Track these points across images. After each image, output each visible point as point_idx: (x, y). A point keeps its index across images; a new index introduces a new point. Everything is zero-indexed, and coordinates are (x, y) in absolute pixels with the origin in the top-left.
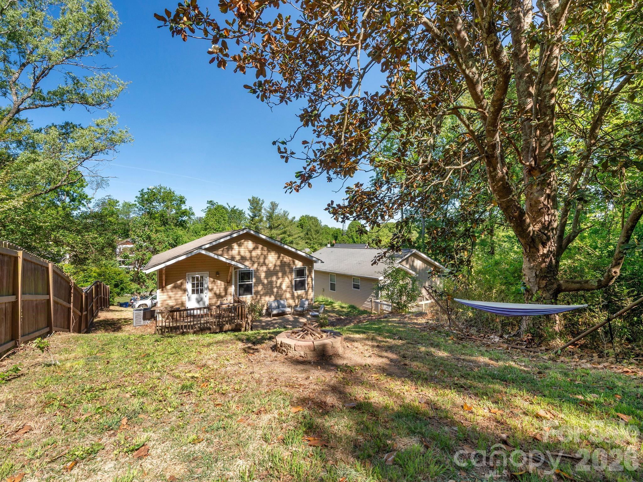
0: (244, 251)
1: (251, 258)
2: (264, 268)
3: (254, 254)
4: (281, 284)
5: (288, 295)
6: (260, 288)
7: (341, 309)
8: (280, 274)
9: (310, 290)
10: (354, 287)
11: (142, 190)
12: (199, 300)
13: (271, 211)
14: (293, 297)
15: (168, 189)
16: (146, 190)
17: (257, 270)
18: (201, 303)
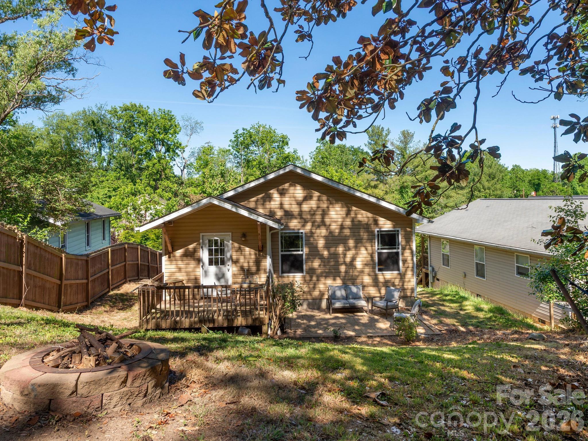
0: (289, 203)
1: (301, 213)
2: (323, 232)
3: (306, 207)
4: (353, 259)
5: (367, 280)
6: (316, 264)
7: (475, 314)
8: (351, 243)
9: (409, 274)
10: (519, 273)
11: (237, 132)
12: (220, 276)
13: (402, 145)
14: (376, 283)
15: (268, 127)
16: (241, 132)
17: (312, 233)
18: (222, 280)
